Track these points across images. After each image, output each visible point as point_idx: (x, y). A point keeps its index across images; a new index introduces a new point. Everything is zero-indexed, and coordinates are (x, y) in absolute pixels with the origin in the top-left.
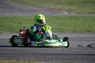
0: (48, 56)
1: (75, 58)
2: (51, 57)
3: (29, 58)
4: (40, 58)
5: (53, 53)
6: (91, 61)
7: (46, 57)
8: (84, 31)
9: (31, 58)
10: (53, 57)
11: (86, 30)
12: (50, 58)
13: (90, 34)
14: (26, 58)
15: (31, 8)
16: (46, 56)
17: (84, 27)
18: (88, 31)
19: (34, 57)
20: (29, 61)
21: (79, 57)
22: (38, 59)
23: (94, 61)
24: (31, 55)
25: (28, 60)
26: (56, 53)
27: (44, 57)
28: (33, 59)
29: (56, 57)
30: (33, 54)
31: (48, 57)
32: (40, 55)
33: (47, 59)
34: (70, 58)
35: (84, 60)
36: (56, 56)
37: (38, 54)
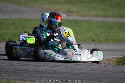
0: (36, 73)
1: (73, 77)
2: (40, 75)
3: (9, 76)
4: (23, 77)
5: (43, 70)
6: (95, 81)
7: (33, 76)
8: (88, 40)
9: (11, 76)
10: (43, 75)
11: (90, 38)
12: (37, 77)
13: (96, 45)
14: (4, 76)
15: (16, 7)
16: (33, 74)
17: (88, 34)
18: (94, 41)
19: (15, 75)
20: (8, 81)
21: (78, 75)
22: (20, 78)
23: (99, 81)
24: (11, 72)
25: (7, 79)
26: (47, 70)
27: (30, 75)
28: (14, 78)
29: (46, 76)
30: (14, 71)
31: (36, 75)
32: (25, 73)
33: (34, 78)
34: (66, 76)
35: (85, 80)
36: (46, 74)
37: (22, 71)
